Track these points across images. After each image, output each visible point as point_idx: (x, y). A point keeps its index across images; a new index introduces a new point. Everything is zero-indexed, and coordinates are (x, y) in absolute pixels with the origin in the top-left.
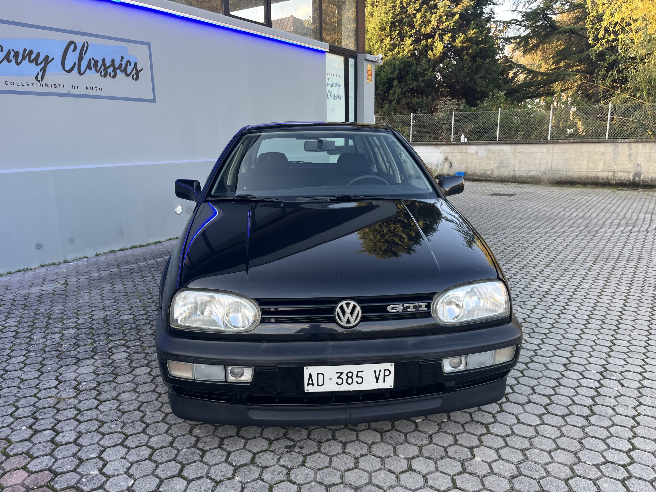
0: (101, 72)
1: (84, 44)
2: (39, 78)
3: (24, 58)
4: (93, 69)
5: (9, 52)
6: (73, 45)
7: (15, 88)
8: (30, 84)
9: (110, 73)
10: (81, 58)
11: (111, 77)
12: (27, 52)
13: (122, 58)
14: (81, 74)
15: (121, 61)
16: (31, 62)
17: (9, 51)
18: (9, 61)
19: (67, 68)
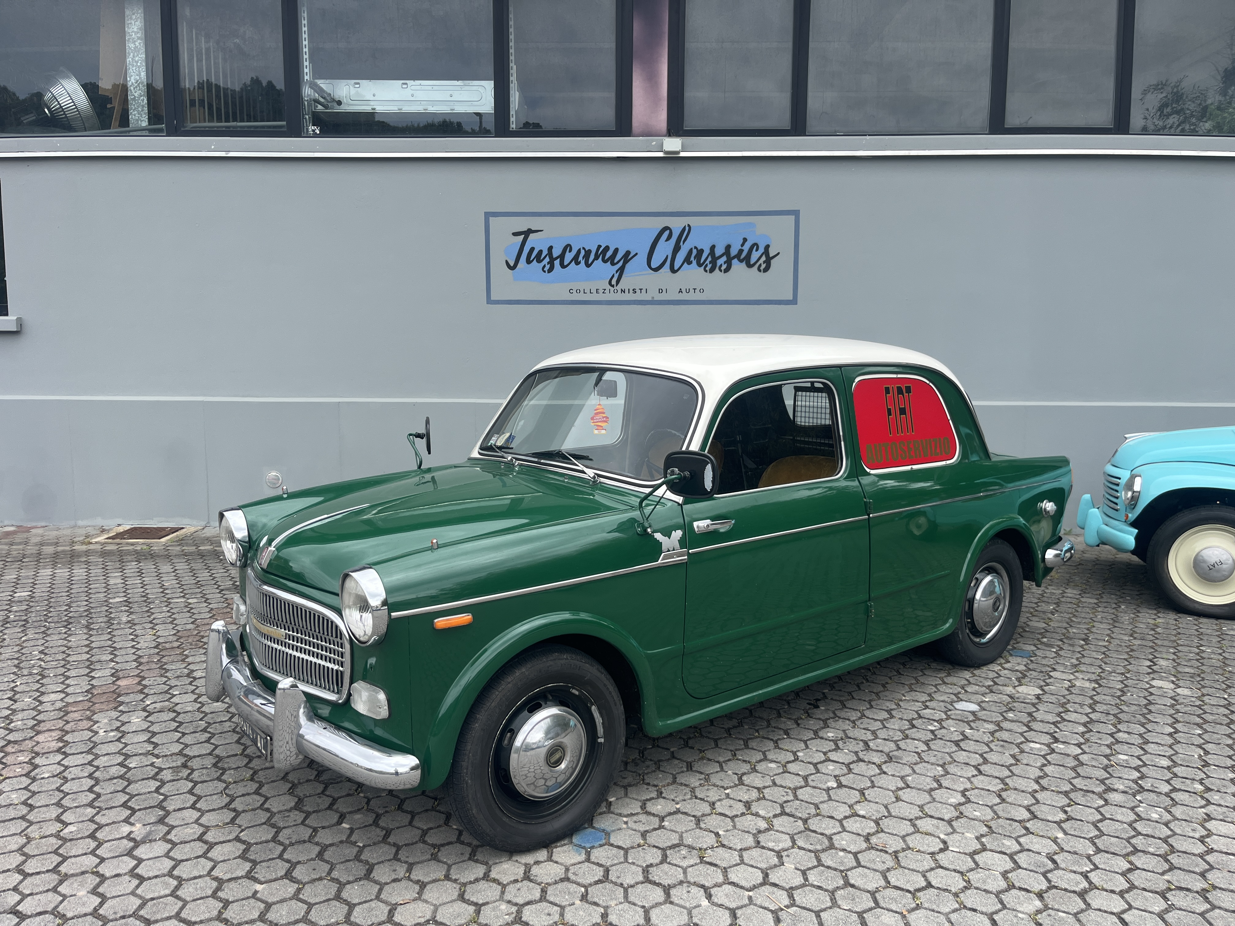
0: (706, 266)
1: (684, 229)
2: (614, 282)
3: (597, 257)
4: (694, 262)
5: (579, 252)
6: (667, 232)
7: (581, 297)
8: (601, 291)
9: (721, 266)
10: (677, 249)
11: (721, 271)
12: (601, 249)
13: (745, 240)
14: (673, 271)
15: (742, 245)
16: (605, 261)
17: (579, 250)
18: (578, 263)
19: (654, 265)
